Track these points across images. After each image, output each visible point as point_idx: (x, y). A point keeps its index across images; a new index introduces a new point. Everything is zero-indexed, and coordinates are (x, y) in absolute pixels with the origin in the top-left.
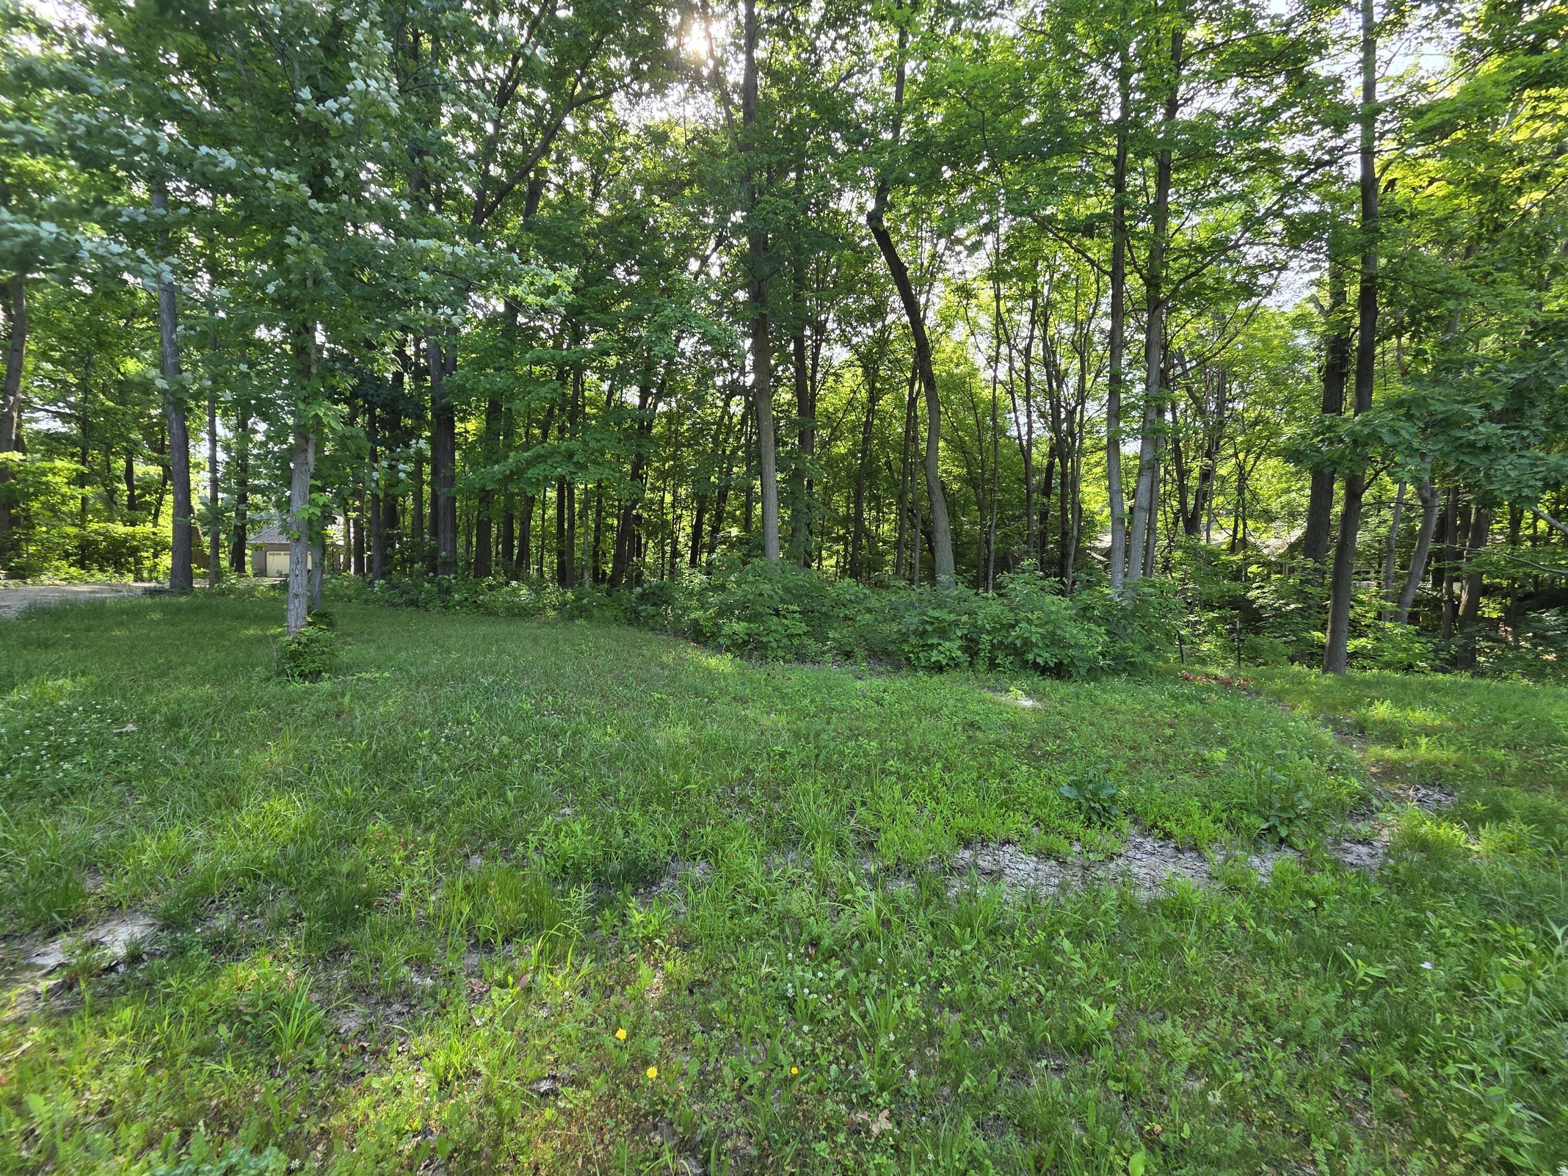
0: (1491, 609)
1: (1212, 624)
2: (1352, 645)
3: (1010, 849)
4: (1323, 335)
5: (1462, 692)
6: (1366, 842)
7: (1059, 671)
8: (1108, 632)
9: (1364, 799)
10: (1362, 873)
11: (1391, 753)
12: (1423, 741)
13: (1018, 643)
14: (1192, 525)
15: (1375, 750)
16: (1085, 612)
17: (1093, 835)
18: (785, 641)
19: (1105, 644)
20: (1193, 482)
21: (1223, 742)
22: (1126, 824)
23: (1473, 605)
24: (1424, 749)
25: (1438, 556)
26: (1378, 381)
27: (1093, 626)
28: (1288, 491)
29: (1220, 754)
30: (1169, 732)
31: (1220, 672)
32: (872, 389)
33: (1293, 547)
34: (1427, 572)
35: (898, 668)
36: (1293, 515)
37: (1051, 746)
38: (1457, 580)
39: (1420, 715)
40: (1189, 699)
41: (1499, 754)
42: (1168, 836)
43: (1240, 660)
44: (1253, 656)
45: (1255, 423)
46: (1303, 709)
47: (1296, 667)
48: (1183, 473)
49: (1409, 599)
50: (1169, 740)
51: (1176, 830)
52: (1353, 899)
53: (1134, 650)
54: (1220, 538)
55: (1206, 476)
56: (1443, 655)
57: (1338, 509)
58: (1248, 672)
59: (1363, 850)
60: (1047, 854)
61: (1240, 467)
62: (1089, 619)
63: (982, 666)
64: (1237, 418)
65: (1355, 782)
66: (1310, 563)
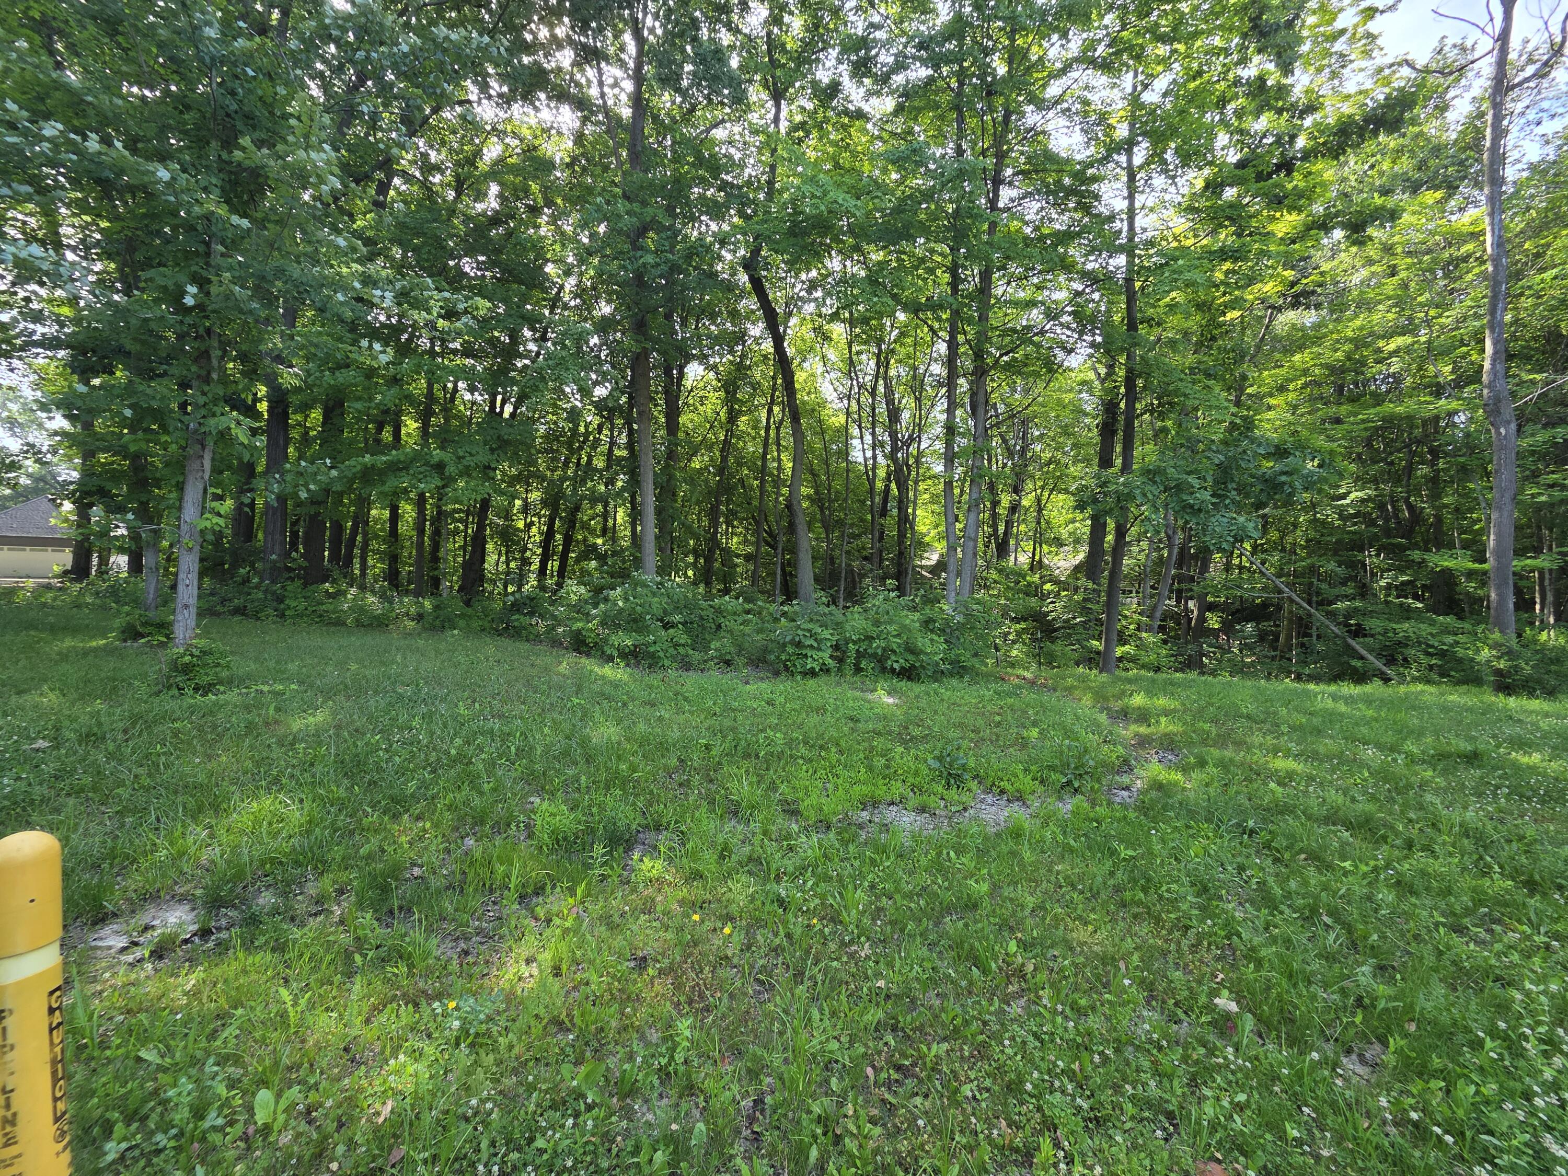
0: (1214, 621)
1: (1019, 634)
2: (1119, 651)
3: (895, 808)
4: (1100, 398)
5: (1187, 685)
6: (1127, 788)
7: (909, 674)
8: (946, 641)
9: (1126, 762)
10: (1125, 806)
11: (1143, 730)
12: (1163, 720)
13: (879, 651)
14: (1003, 549)
15: (1134, 728)
16: (927, 623)
17: (953, 794)
18: (672, 651)
19: (944, 651)
20: (1002, 511)
21: (1035, 724)
22: (974, 785)
23: (1202, 619)
24: (1165, 725)
25: (1180, 578)
26: (1137, 443)
27: (935, 638)
28: (1073, 521)
29: (1034, 733)
30: (998, 718)
31: (1028, 675)
32: (731, 411)
33: (1077, 568)
34: (1171, 591)
35: (777, 674)
36: (1077, 541)
37: (916, 732)
38: (1191, 598)
39: (1162, 702)
40: (1009, 694)
41: (1206, 726)
42: (1002, 792)
43: (1040, 664)
44: (1050, 660)
45: (1049, 463)
46: (1087, 700)
47: (1081, 669)
48: (995, 504)
49: (1158, 614)
50: (998, 724)
51: (1008, 786)
52: (1119, 821)
53: (966, 657)
54: (1024, 559)
55: (1014, 508)
56: (1181, 659)
57: (1110, 538)
58: (1046, 672)
59: (1125, 794)
60: (922, 810)
61: (1038, 500)
62: (932, 631)
63: (848, 670)
64: (1036, 458)
65: (1120, 750)
66: (1090, 585)
